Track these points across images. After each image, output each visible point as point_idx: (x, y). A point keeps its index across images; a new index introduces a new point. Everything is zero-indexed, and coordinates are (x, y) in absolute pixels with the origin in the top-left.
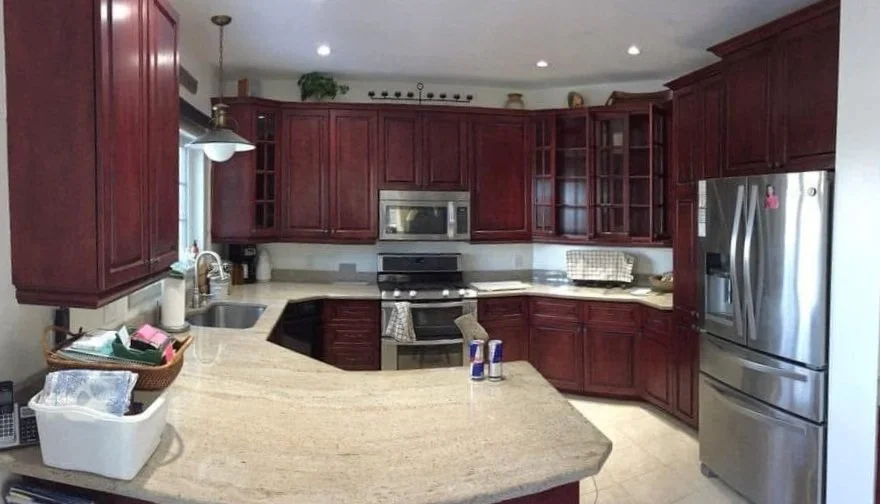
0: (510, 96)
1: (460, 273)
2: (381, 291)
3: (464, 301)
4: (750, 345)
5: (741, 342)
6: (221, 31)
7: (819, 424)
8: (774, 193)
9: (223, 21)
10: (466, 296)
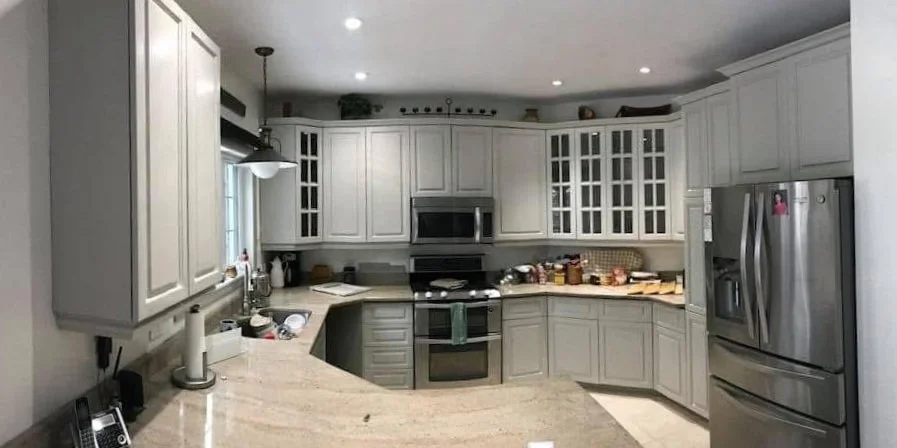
0: (527, 110)
1: (484, 273)
2: (414, 292)
3: (490, 301)
4: (762, 348)
5: (754, 346)
6: (265, 60)
7: (840, 427)
8: (781, 201)
9: (266, 52)
10: (491, 297)
